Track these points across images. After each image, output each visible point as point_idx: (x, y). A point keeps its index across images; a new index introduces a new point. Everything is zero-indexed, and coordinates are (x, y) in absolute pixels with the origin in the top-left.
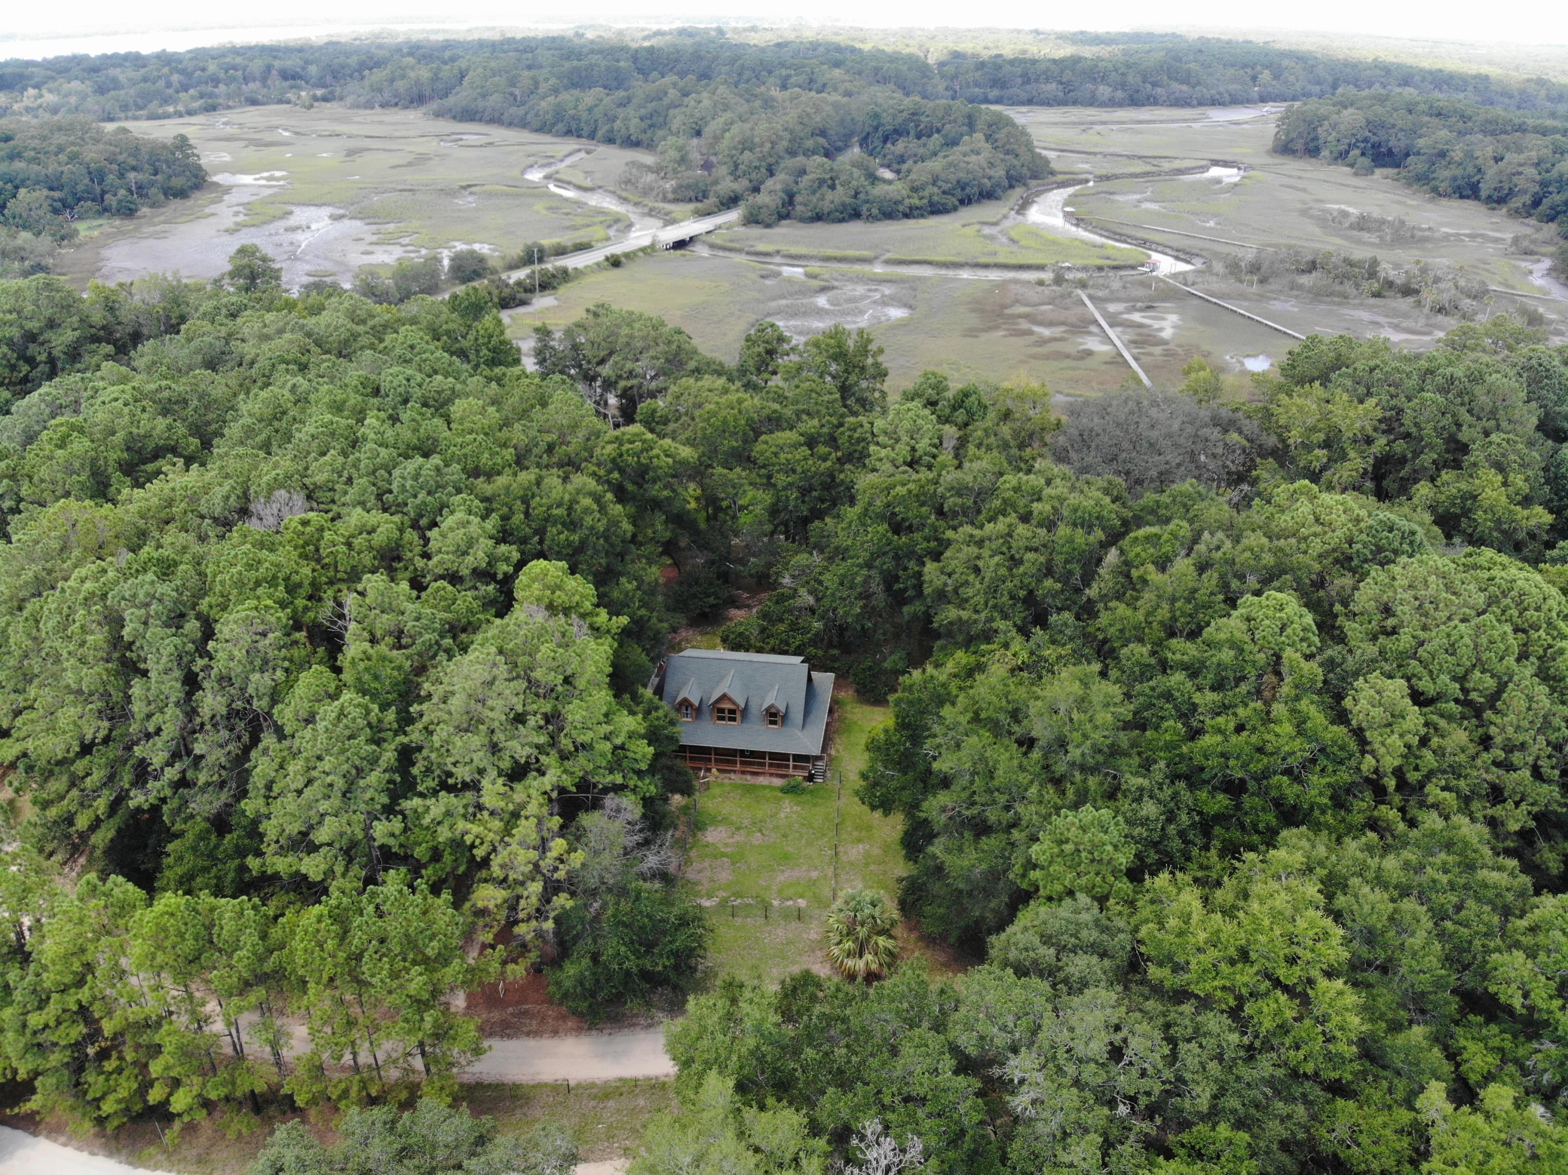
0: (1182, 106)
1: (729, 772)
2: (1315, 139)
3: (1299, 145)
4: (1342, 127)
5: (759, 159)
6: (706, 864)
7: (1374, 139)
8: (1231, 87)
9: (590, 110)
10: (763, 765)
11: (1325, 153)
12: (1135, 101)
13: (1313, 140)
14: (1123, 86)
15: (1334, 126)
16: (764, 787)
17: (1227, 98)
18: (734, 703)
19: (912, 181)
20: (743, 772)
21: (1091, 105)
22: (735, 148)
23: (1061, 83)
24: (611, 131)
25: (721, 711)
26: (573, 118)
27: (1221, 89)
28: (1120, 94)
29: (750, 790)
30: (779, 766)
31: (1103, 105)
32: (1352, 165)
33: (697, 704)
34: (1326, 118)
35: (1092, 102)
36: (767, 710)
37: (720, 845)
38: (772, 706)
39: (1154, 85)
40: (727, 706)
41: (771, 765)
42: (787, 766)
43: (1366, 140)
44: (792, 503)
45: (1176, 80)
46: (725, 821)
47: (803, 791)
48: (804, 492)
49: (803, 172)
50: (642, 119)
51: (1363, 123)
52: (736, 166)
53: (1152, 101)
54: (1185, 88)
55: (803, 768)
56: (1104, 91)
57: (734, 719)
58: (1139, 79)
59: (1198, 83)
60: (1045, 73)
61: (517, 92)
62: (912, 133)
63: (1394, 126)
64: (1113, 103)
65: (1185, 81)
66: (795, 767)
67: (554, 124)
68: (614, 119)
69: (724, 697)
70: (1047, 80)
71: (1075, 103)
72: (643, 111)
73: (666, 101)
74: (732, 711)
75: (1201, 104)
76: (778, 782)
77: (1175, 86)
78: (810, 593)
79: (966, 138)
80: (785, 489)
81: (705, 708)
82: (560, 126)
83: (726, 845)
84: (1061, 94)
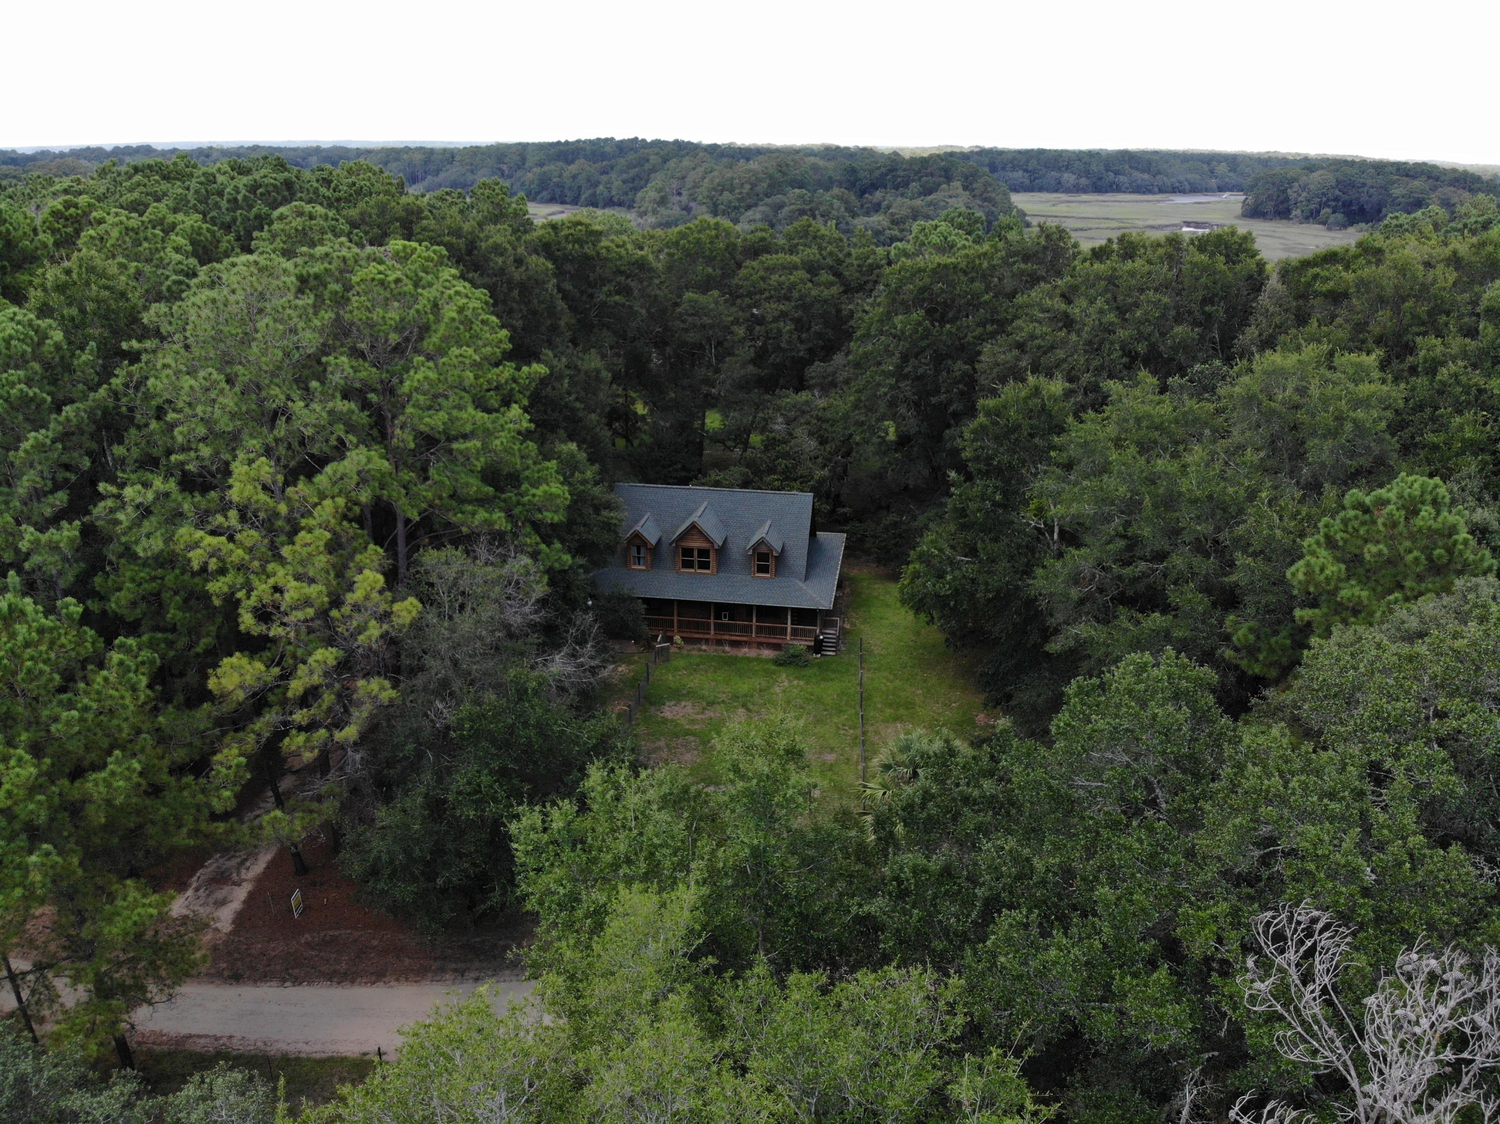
0: (1144, 193)
1: (698, 641)
2: (1287, 199)
3: (1270, 207)
4: (1312, 187)
5: (739, 200)
6: (662, 743)
7: (1345, 197)
8: (1189, 176)
9: (574, 177)
10: (747, 629)
11: (1296, 212)
12: (1099, 187)
13: (1282, 202)
14: (1087, 173)
15: (1304, 188)
16: (749, 660)
17: (1188, 187)
18: (706, 538)
19: (892, 215)
20: (719, 643)
21: (1056, 191)
22: (714, 189)
23: (1026, 171)
24: (594, 195)
25: (688, 552)
26: (557, 185)
27: (1181, 178)
28: (1084, 181)
29: (731, 662)
30: (772, 631)
31: (1067, 191)
32: (1324, 223)
33: (653, 541)
34: (1294, 180)
35: (1058, 187)
36: (755, 547)
37: (683, 722)
38: (762, 542)
39: (1117, 173)
40: (696, 544)
41: (760, 630)
42: (784, 631)
43: (1336, 199)
44: (786, 337)
45: (1137, 169)
46: (691, 694)
47: (806, 665)
48: (801, 325)
49: (781, 206)
50: (624, 182)
51: (1334, 183)
52: (715, 205)
53: (1114, 188)
54: (1146, 176)
55: (805, 633)
56: (1068, 178)
57: (705, 565)
58: (1102, 168)
59: (1159, 173)
60: (1011, 162)
61: (504, 167)
62: (889, 185)
63: (1364, 185)
64: (1077, 189)
65: (1147, 170)
66: (795, 633)
67: (539, 193)
68: (596, 184)
69: (693, 528)
70: (1014, 169)
71: (1041, 189)
72: (625, 176)
73: (647, 166)
74: (704, 553)
75: (1161, 191)
76: (768, 653)
77: (1137, 175)
78: (811, 434)
79: (944, 186)
80: (776, 320)
81: (665, 548)
82: (545, 194)
83: (692, 722)
84: (1027, 181)
